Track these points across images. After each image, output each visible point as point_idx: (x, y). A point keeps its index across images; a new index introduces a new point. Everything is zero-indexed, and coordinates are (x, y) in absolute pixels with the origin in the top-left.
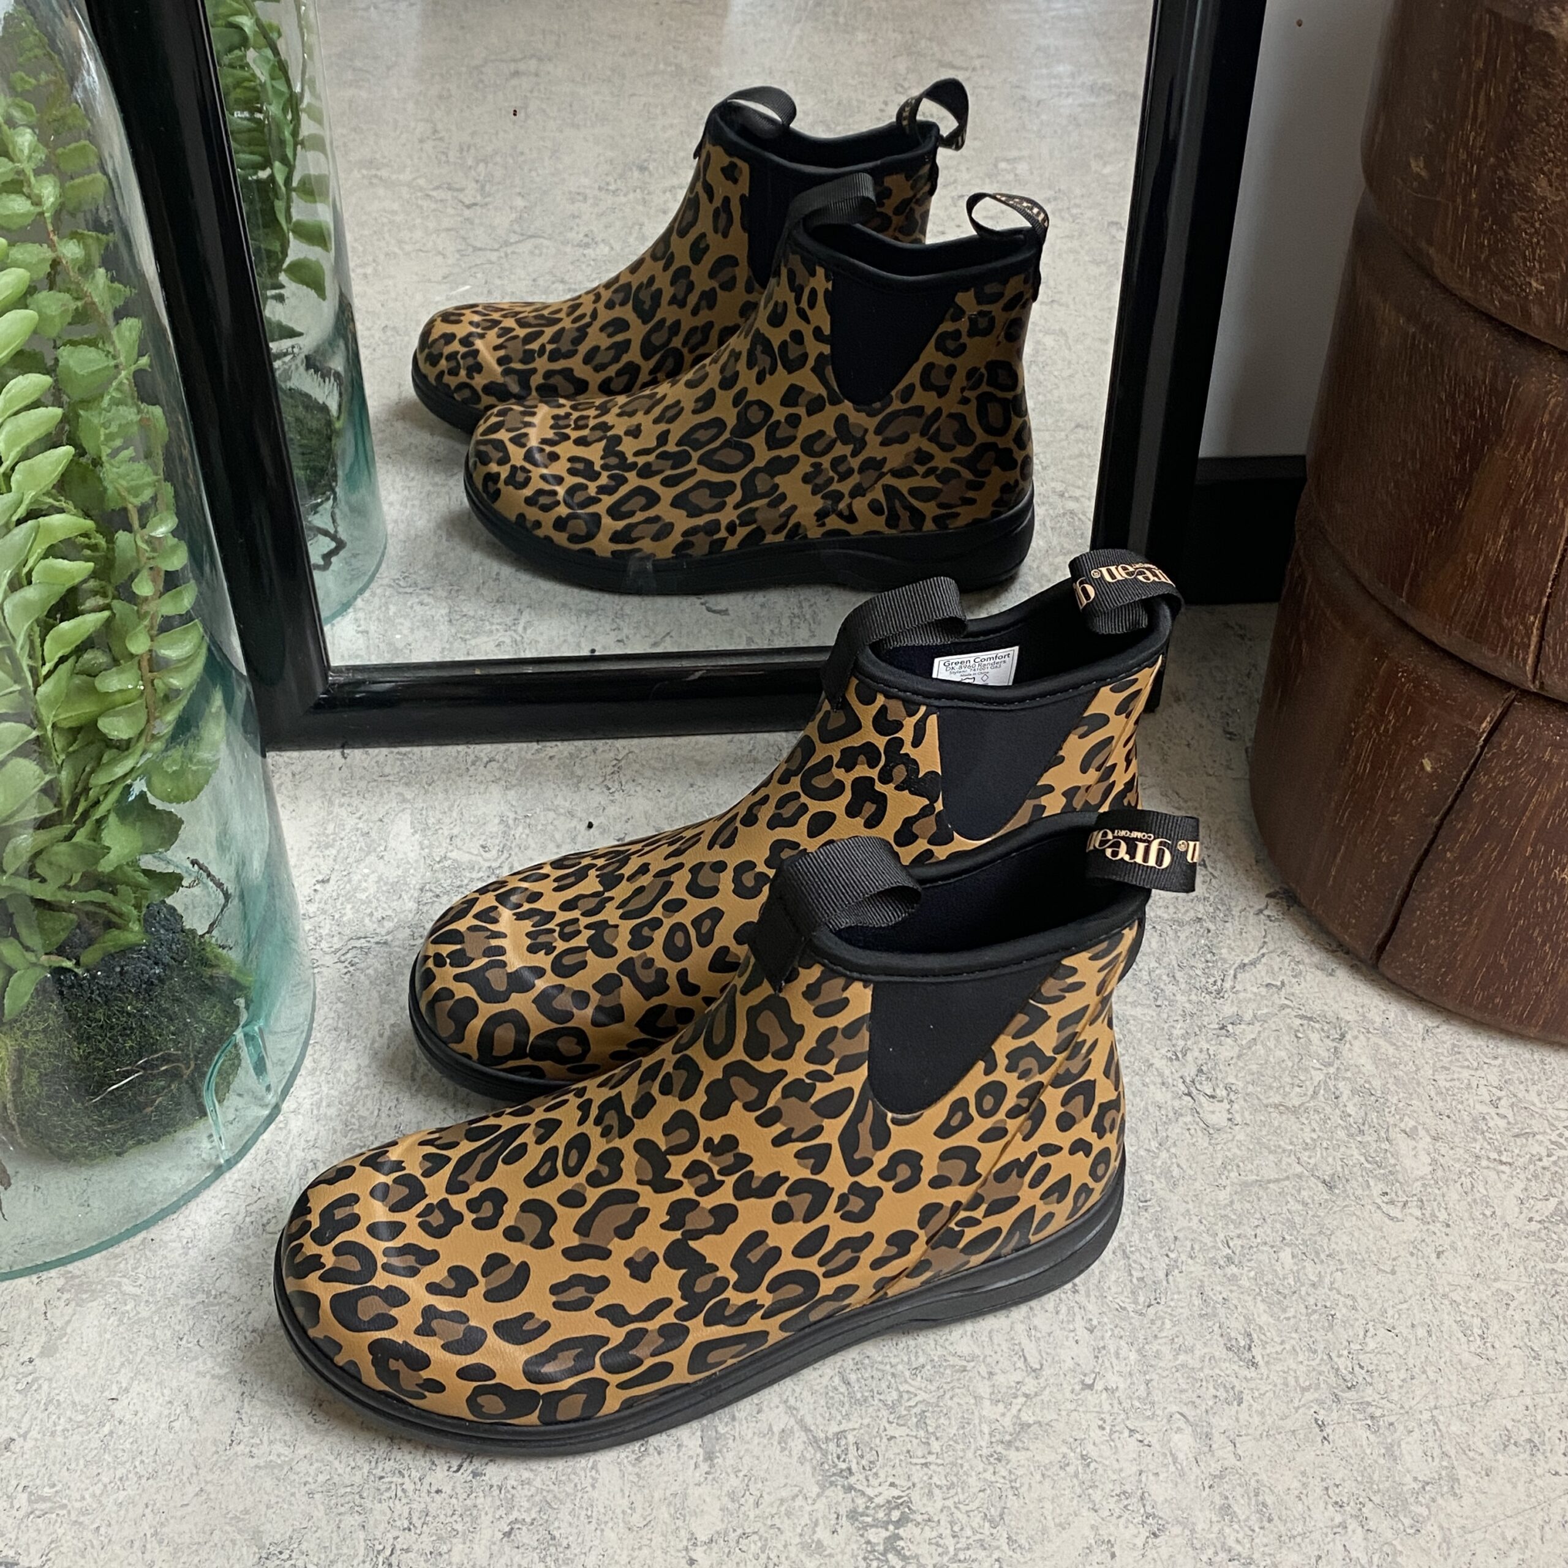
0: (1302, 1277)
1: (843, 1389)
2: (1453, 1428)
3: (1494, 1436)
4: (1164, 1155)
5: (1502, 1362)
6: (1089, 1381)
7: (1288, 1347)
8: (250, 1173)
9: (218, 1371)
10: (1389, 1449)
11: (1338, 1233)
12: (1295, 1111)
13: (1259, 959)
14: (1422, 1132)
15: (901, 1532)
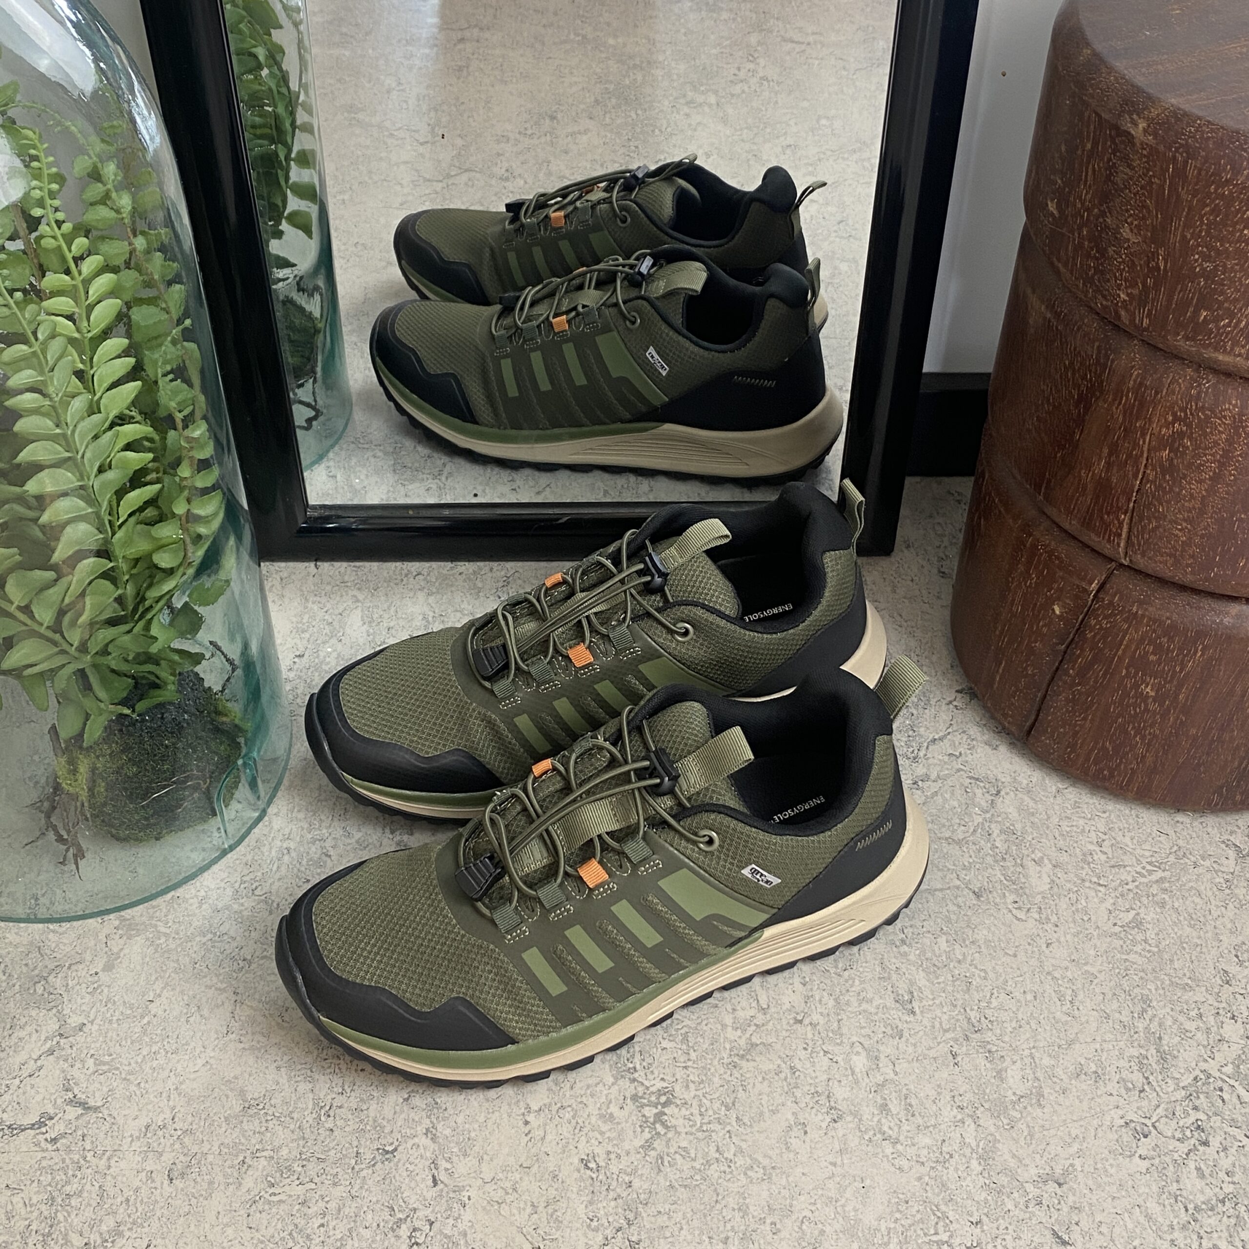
0: (952, 956)
2: (1045, 1062)
3: (1072, 1068)
5: (1083, 1019)
6: (799, 1018)
7: (937, 1002)
8: (245, 855)
9: (219, 985)
10: (999, 1072)
11: (980, 927)
12: (959, 843)
13: (945, 736)
14: (1046, 861)
15: (666, 1110)
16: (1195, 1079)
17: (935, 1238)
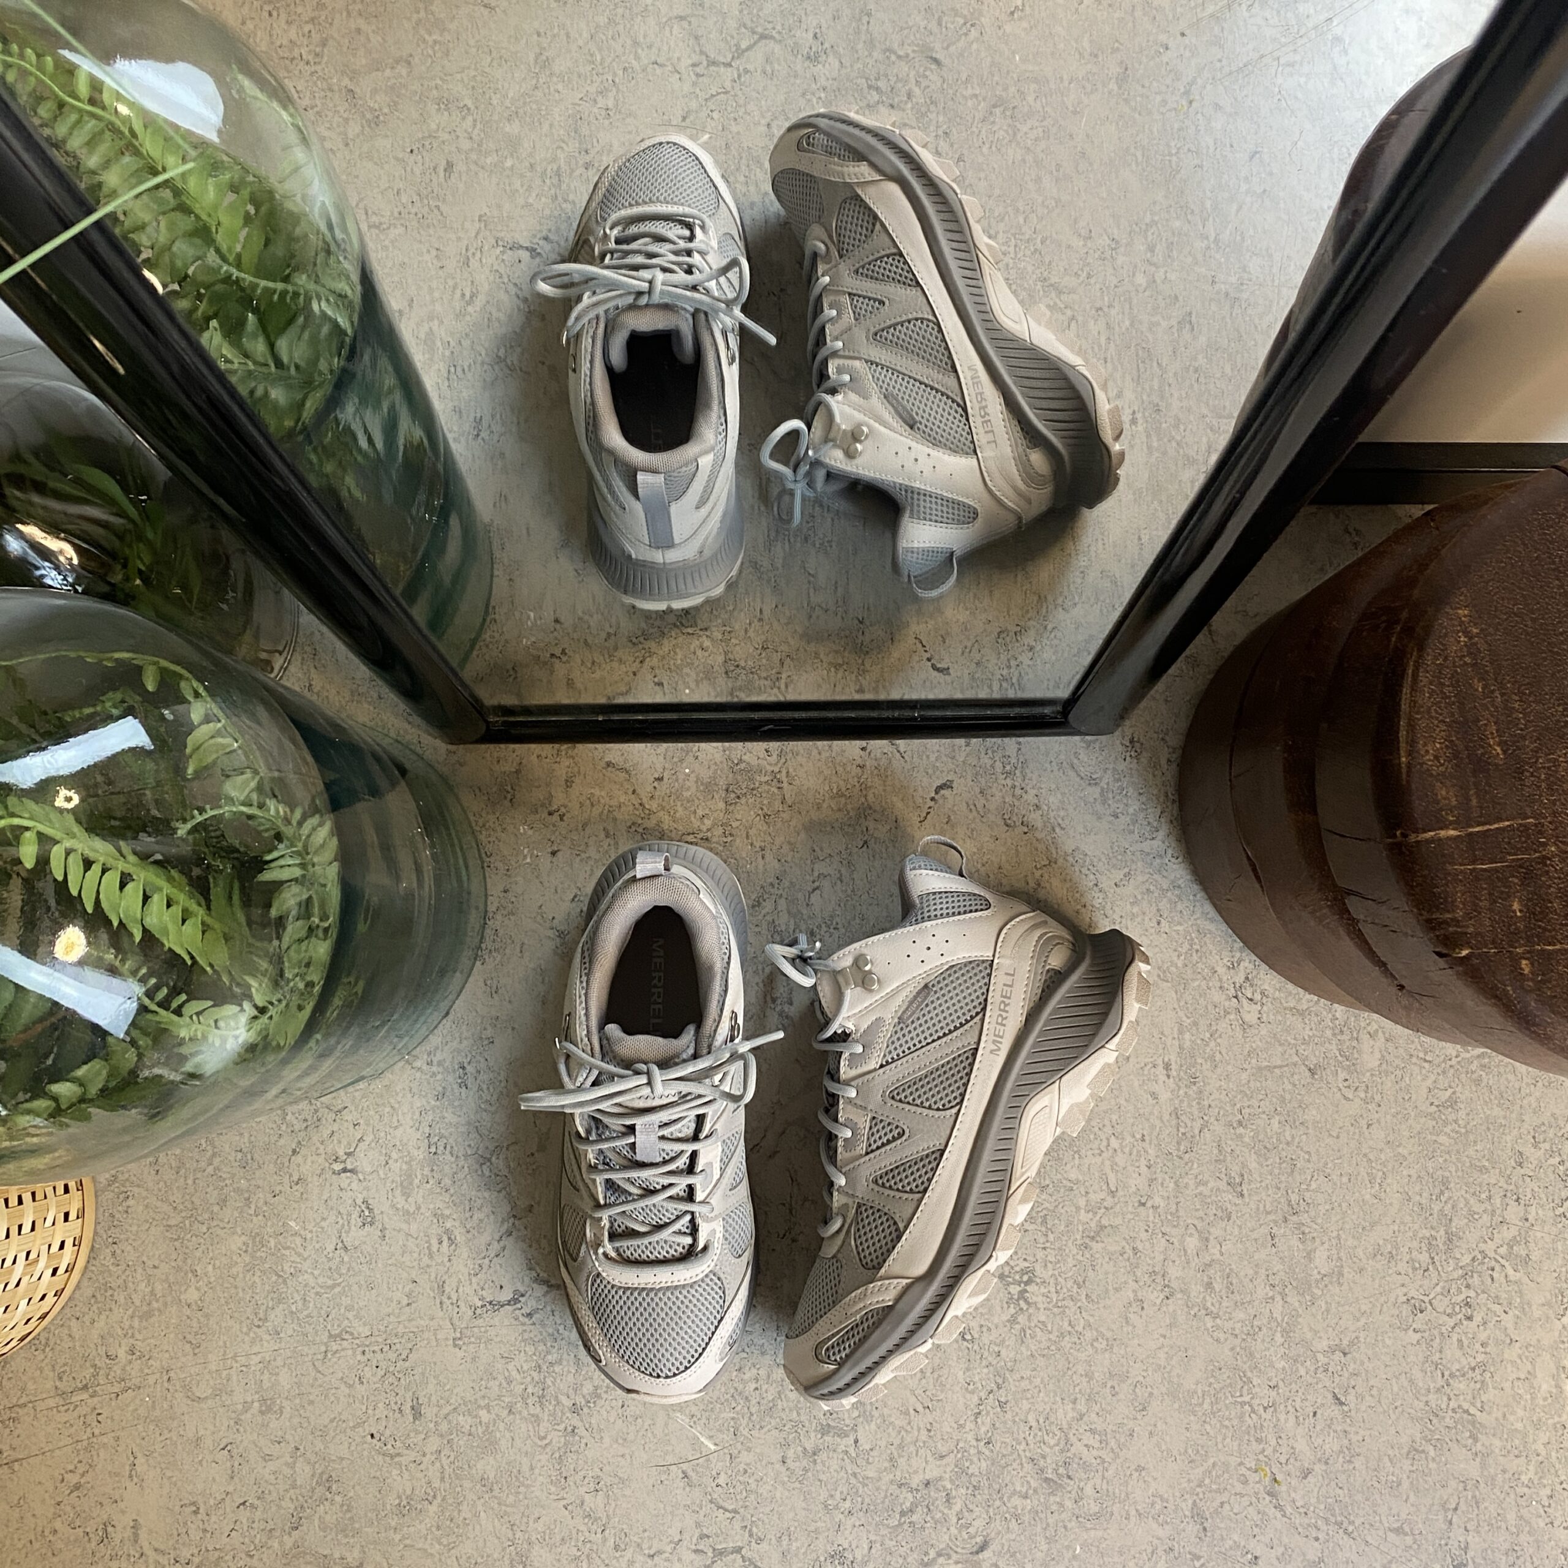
0: (1282, 1138)
2: (1349, 1243)
3: (1370, 1249)
4: (1212, 1044)
5: (1388, 1201)
6: (1143, 1201)
7: (1264, 1185)
10: (1309, 1253)
11: (1311, 1107)
12: (1301, 1013)
16: (1473, 1259)
17: (1239, 1399)
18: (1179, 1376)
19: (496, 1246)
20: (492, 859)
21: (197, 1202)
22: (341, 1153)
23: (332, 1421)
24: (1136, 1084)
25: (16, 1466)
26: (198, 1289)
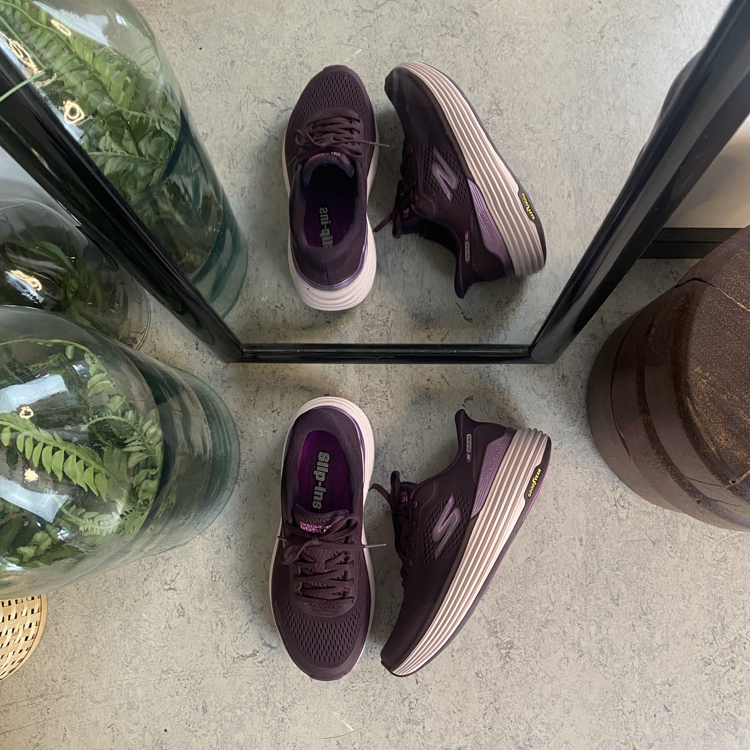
0: (639, 576)
1: (497, 606)
2: (672, 630)
3: (683, 632)
4: (604, 529)
5: (692, 609)
6: (569, 607)
7: (629, 600)
11: (653, 561)
12: (648, 514)
14: (688, 524)
15: (510, 651)
16: (735, 638)
17: (617, 708)
18: (586, 696)
19: (244, 628)
20: (244, 434)
21: (98, 604)
22: (168, 580)
23: (163, 714)
24: (565, 549)
25: (7, 734)
26: (97, 647)
